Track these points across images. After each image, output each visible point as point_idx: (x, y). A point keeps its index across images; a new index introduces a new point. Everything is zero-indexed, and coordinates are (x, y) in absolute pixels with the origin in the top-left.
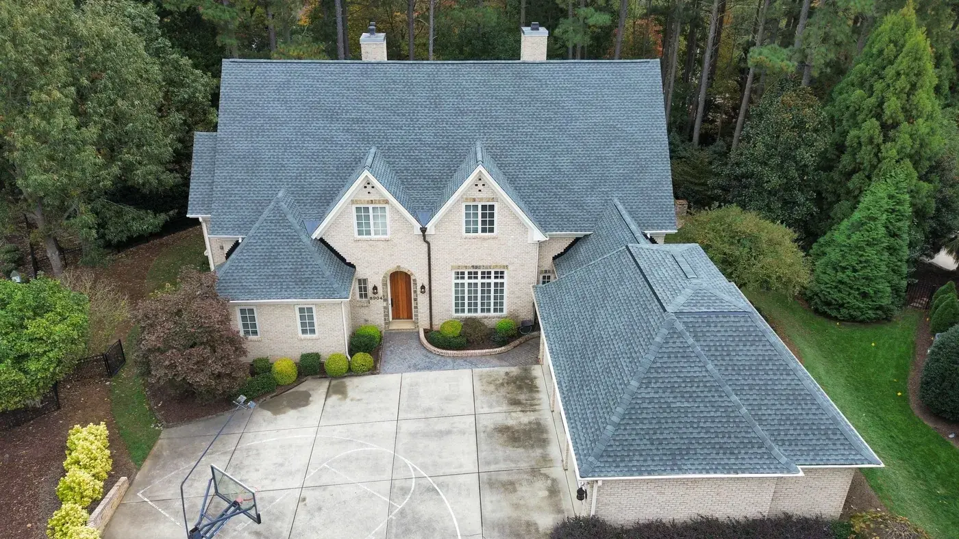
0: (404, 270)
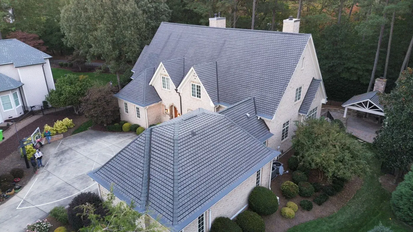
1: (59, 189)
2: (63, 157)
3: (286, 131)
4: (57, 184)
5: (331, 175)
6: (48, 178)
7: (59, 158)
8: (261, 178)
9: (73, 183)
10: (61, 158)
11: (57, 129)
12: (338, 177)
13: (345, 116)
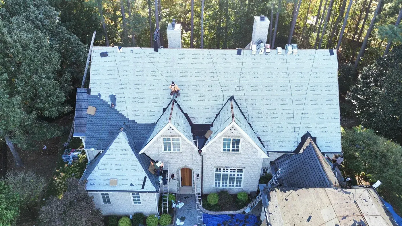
0: (188, 167)
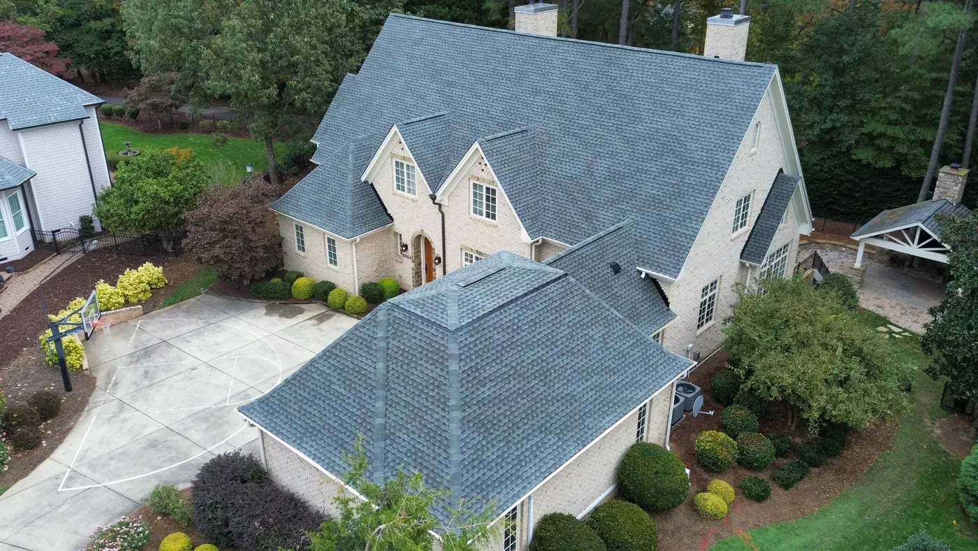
0: (426, 236)
1: (153, 444)
2: (150, 364)
3: (709, 305)
4: (147, 431)
5: (816, 415)
6: (123, 416)
7: (139, 366)
8: (649, 422)
9: (185, 430)
10: (147, 367)
11: (126, 293)
12: (833, 420)
13: (858, 265)
